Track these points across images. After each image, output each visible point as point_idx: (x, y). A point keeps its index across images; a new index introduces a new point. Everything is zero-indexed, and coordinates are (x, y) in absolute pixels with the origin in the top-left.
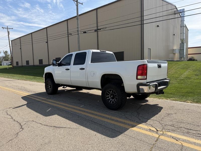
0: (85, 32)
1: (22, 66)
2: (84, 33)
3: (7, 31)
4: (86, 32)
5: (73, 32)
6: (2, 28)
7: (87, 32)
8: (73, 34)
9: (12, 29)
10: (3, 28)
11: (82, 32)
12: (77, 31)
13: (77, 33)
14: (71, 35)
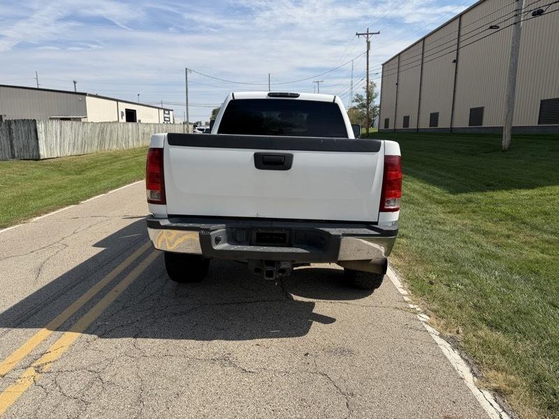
0: (539, 13)
1: (395, 130)
2: (534, 15)
3: (366, 40)
4: (542, 11)
5: (502, 20)
6: (357, 34)
7: (544, 9)
8: (501, 26)
9: (379, 33)
10: (359, 35)
11: (530, 15)
12: (514, 13)
13: (513, 20)
14: (497, 30)
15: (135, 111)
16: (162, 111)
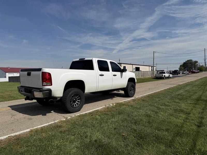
15: (139, 67)
16: (151, 67)
